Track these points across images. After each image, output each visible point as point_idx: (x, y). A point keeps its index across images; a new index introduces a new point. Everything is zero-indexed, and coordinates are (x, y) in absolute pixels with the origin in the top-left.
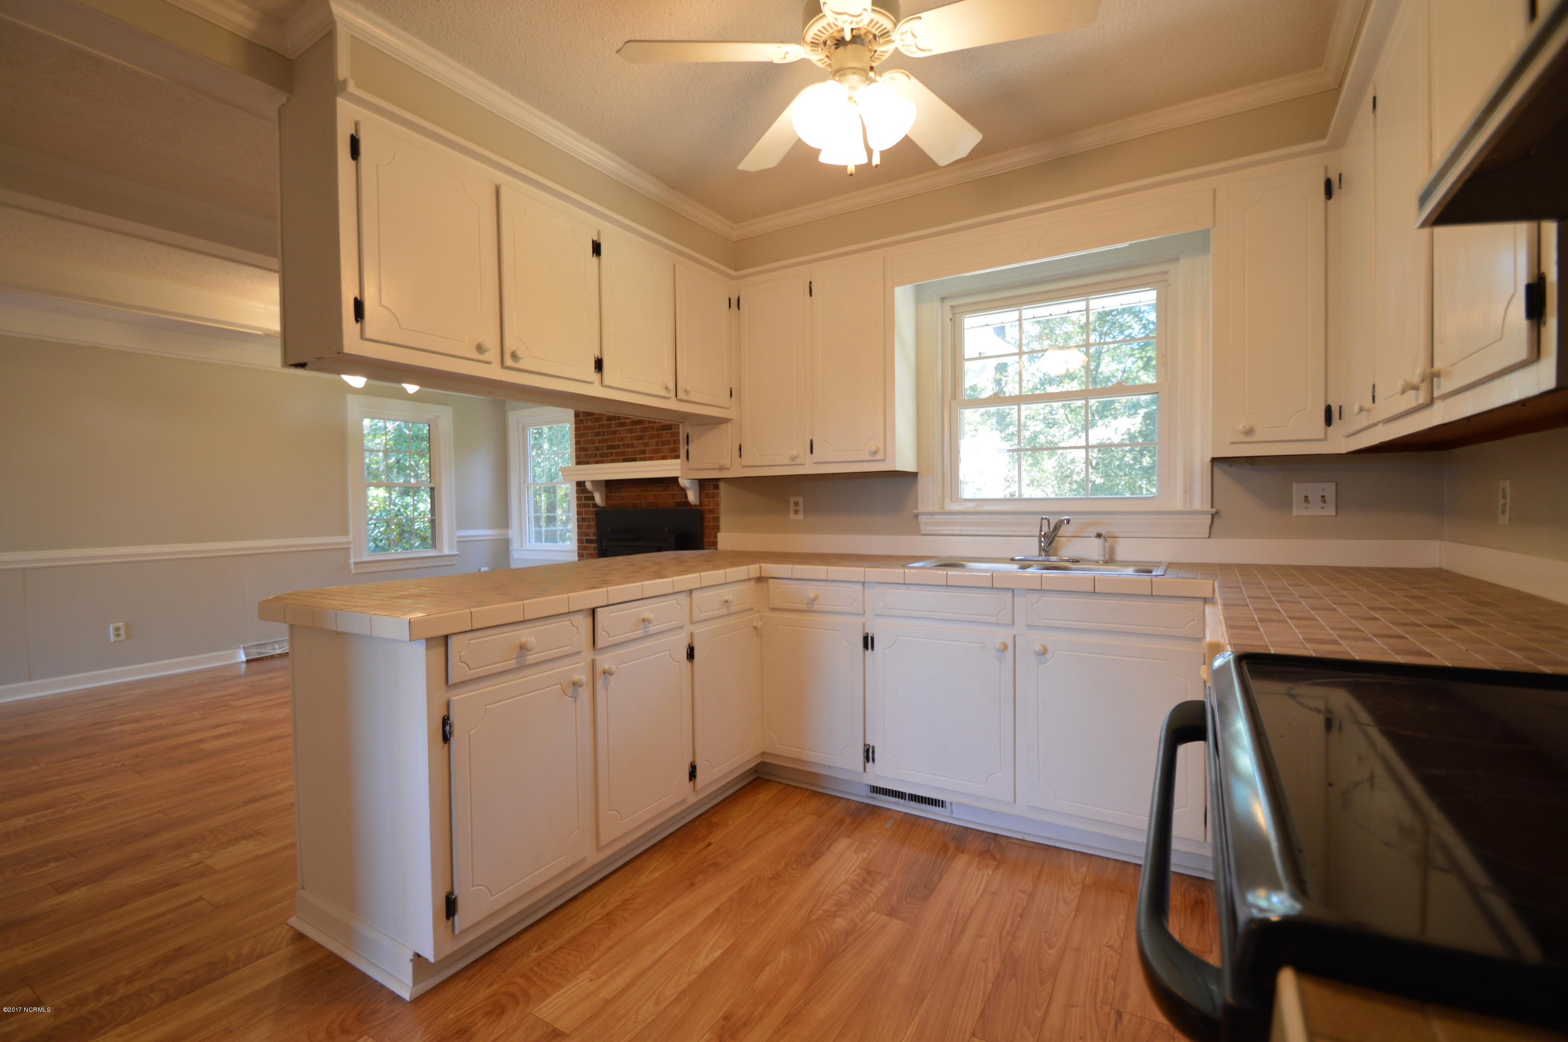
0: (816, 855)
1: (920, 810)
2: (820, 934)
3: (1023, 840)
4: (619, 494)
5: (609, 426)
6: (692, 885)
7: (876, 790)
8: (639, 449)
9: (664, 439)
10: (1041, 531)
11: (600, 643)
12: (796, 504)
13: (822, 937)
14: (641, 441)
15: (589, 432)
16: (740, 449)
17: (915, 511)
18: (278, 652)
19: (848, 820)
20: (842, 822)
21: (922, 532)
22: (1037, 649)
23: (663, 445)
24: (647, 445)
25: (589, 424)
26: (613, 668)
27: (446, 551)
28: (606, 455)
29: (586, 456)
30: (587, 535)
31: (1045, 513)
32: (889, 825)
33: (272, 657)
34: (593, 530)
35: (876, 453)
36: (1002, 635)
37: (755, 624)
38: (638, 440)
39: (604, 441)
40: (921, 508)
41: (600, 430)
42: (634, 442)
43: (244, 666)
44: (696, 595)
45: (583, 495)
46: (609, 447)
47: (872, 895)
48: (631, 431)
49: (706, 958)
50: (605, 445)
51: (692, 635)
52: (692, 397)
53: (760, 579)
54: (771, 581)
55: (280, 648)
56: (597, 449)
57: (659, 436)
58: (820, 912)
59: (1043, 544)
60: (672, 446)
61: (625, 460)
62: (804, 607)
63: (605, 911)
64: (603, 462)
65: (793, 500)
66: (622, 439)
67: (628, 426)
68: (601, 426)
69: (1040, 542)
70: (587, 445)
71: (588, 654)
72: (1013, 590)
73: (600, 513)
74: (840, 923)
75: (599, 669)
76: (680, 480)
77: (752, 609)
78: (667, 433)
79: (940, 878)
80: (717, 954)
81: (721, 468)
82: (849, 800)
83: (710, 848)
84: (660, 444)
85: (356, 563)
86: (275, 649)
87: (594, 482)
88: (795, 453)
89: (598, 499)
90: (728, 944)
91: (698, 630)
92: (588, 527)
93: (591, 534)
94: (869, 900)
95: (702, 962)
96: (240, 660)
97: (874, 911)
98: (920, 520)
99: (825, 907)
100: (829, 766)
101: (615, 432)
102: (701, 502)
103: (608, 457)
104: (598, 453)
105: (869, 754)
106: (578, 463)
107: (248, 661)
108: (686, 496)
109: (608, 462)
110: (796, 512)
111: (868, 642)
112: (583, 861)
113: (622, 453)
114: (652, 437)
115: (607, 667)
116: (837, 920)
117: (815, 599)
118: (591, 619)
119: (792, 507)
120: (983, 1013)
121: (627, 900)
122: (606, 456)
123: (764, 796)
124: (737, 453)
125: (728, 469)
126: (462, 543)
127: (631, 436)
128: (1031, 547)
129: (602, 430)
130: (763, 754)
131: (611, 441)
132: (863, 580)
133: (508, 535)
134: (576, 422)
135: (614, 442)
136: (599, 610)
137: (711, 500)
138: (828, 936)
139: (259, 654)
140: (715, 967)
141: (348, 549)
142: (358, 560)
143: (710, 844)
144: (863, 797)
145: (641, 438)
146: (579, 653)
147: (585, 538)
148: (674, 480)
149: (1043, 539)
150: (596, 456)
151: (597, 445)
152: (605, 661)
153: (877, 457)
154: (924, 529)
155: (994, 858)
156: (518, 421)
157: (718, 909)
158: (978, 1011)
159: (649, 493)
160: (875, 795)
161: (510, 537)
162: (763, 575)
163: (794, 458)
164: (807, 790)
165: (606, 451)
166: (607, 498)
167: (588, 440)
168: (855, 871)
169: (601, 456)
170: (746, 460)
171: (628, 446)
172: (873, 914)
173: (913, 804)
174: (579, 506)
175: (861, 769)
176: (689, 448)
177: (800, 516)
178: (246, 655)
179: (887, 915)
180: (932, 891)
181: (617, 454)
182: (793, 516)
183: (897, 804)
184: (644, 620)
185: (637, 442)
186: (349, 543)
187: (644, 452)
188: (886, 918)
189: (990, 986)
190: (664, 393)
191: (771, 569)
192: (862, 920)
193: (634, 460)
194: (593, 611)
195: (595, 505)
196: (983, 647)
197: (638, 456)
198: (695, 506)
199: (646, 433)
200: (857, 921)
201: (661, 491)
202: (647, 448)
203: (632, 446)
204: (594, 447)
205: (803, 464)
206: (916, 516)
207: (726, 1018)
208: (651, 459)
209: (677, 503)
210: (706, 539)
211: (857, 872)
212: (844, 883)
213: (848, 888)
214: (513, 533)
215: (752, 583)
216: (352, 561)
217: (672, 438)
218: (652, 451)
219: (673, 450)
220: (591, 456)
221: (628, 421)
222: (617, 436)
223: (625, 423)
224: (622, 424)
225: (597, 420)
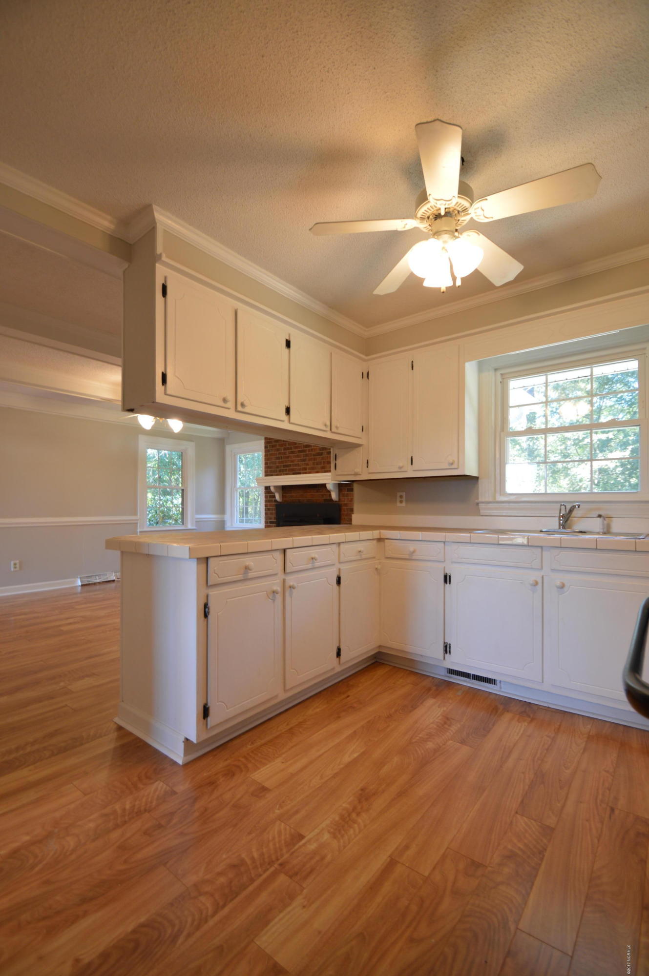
0: (414, 707)
1: (480, 685)
2: (418, 750)
3: (548, 707)
4: (290, 494)
5: (285, 453)
6: (339, 717)
7: (452, 672)
8: (303, 467)
9: (318, 461)
10: (560, 513)
11: (288, 570)
12: (401, 497)
13: (419, 752)
14: (304, 463)
15: (273, 457)
16: (368, 462)
17: (476, 501)
18: (98, 581)
19: (434, 688)
20: (429, 689)
21: (482, 514)
22: (558, 585)
23: (317, 464)
24: (307, 464)
25: (273, 452)
26: (295, 584)
27: (189, 527)
28: (283, 471)
29: (271, 471)
30: (270, 519)
31: (563, 502)
32: (459, 693)
33: (95, 584)
34: (274, 516)
35: (452, 464)
36: (535, 576)
37: (376, 567)
38: (302, 461)
39: (282, 462)
40: (480, 500)
42: (300, 463)
43: (80, 588)
44: (342, 546)
45: (268, 495)
46: (285, 466)
47: (450, 731)
48: (298, 456)
49: (349, 757)
50: (282, 465)
51: (339, 569)
52: (339, 431)
53: (380, 540)
54: (386, 541)
55: (99, 579)
56: (277, 467)
57: (315, 459)
58: (418, 738)
59: (561, 522)
60: (323, 465)
61: (294, 474)
62: (407, 557)
63: (289, 727)
64: (281, 475)
65: (399, 494)
66: (293, 461)
68: (280, 453)
69: (560, 520)
70: (271, 465)
71: (281, 576)
72: (542, 547)
73: (279, 506)
74: (430, 745)
75: (287, 585)
76: (327, 485)
77: (374, 558)
78: (319, 458)
79: (493, 725)
80: (355, 755)
81: (356, 474)
82: (433, 677)
83: (348, 698)
84: (315, 464)
85: (140, 532)
86: (96, 579)
87: (276, 487)
88: (401, 465)
89: (278, 497)
90: (362, 751)
91: (343, 567)
92: (271, 514)
93: (273, 518)
94: (448, 734)
95: (347, 759)
96: (78, 585)
97: (452, 740)
98: (480, 507)
99: (420, 736)
100: (421, 655)
101: (288, 457)
102: (339, 499)
104: (278, 469)
105: (447, 649)
106: (266, 475)
107: (82, 585)
108: (330, 495)
109: (284, 475)
110: (401, 502)
111: (447, 579)
112: (276, 696)
113: (293, 470)
114: (310, 460)
115: (291, 584)
116: (428, 743)
117: (414, 552)
118: (283, 555)
119: (399, 499)
120: (522, 802)
121: (301, 722)
123: (380, 672)
124: (365, 465)
125: (360, 474)
126: (198, 522)
127: (298, 460)
128: (554, 524)
129: (281, 456)
130: (380, 646)
131: (286, 463)
132: (444, 540)
133: (224, 518)
134: (265, 451)
135: (288, 464)
136: (288, 550)
137: (346, 498)
138: (423, 752)
139: (88, 581)
140: (355, 762)
141: (137, 523)
142: (141, 530)
143: (348, 696)
144: (443, 675)
145: (304, 460)
146: (276, 574)
147: (269, 520)
148: (324, 486)
149: (561, 518)
150: (276, 471)
151: (278, 465)
152: (291, 580)
153: (453, 467)
154: (482, 512)
155: (529, 716)
156: (231, 451)
157: (355, 732)
158: (520, 800)
159: (308, 494)
160: (450, 675)
161: (225, 519)
162: (382, 537)
163: (400, 468)
164: (407, 670)
165: (282, 468)
166: (283, 497)
167: (272, 462)
168: (438, 717)
169: (280, 471)
170: (371, 469)
171: (296, 465)
172: (451, 742)
173: (475, 681)
174: (266, 501)
175: (442, 658)
176: (337, 462)
177: (404, 504)
178: (81, 582)
179: (460, 743)
180: (489, 732)
181: (289, 470)
182: (399, 504)
183: (465, 681)
184: (312, 559)
186: (138, 520)
187: (305, 469)
188: (459, 744)
189: (527, 787)
190: (324, 428)
191: (386, 533)
192: (444, 745)
193: (300, 473)
194: (284, 551)
195: (276, 501)
196: (521, 583)
197: (302, 472)
198: (336, 501)
199: (307, 458)
200: (441, 744)
201: (315, 492)
202: (308, 467)
203: (298, 465)
205: (406, 471)
206: (478, 504)
207: (362, 790)
208: (310, 473)
209: (325, 500)
210: (342, 522)
211: (439, 718)
212: (432, 723)
213: (435, 726)
214: (227, 517)
215: (375, 542)
216: (139, 530)
217: (323, 461)
218: (310, 469)
219: (323, 468)
220: (274, 471)
221: (297, 450)
222: (290, 459)
223: (294, 451)
224: (292, 452)
225: (278, 450)
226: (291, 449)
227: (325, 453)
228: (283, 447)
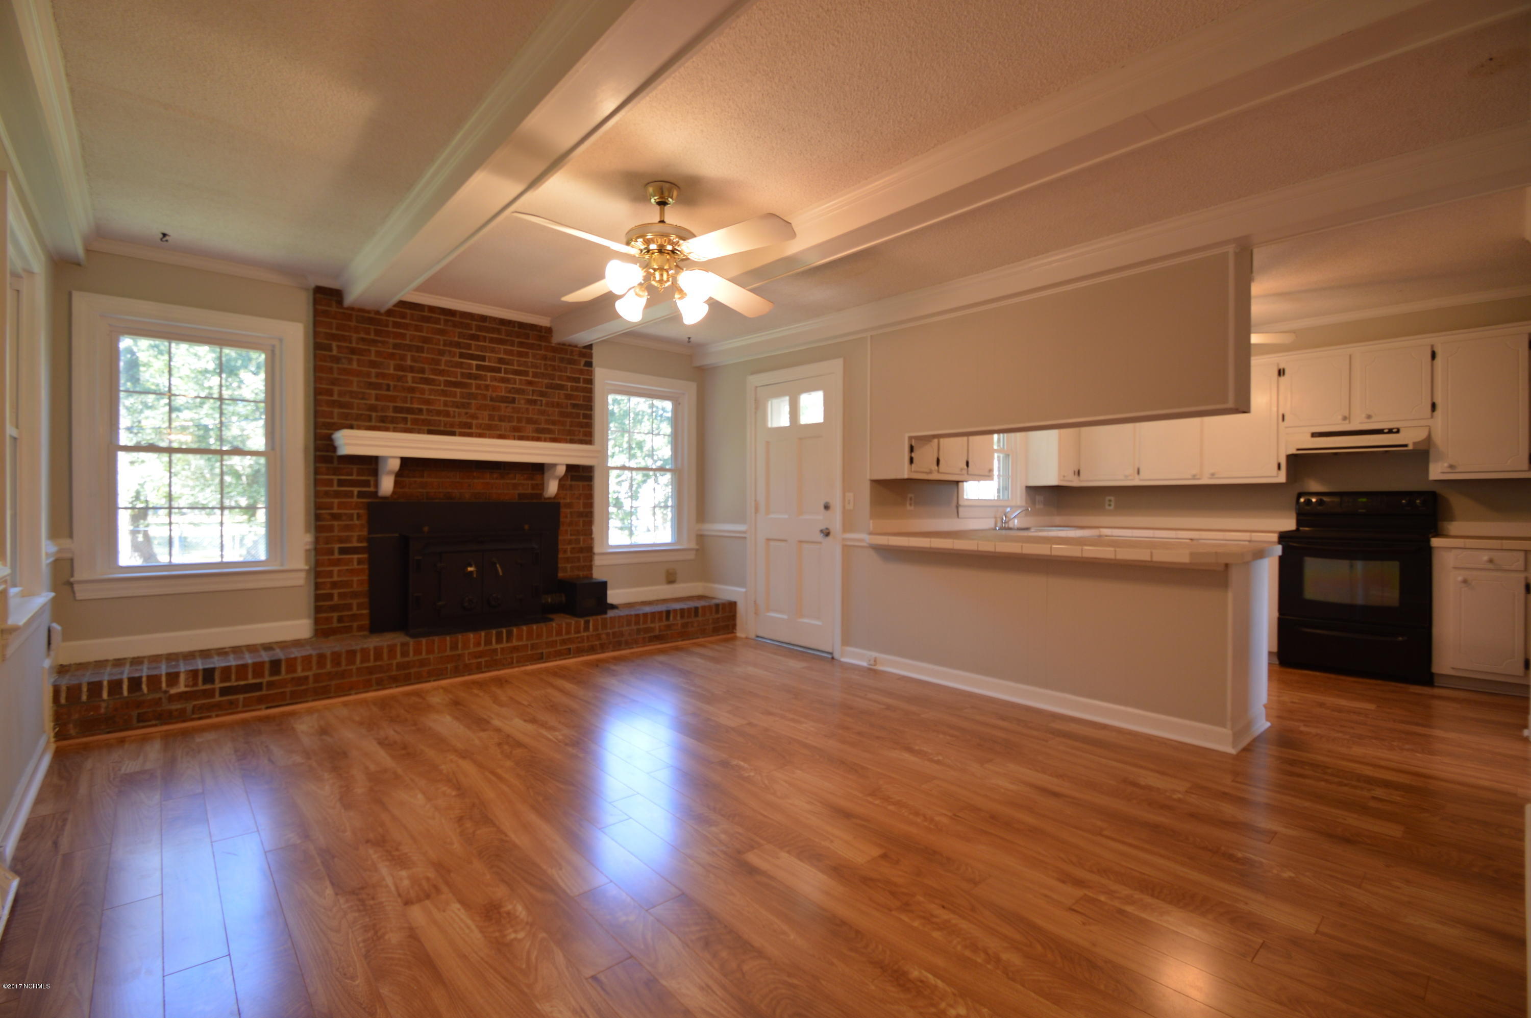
4: (419, 480)
5: (398, 379)
8: (460, 420)
9: (502, 413)
14: (464, 411)
15: (355, 379)
23: (501, 420)
24: (474, 417)
25: (351, 367)
28: (393, 420)
29: (340, 416)
34: (354, 532)
38: (457, 407)
39: (391, 399)
41: (381, 381)
42: (450, 409)
45: (328, 477)
46: (397, 410)
48: (444, 393)
50: (391, 404)
56: (373, 408)
57: (494, 409)
60: (514, 424)
61: (430, 432)
64: (387, 429)
66: (427, 402)
67: (440, 385)
70: (344, 400)
73: (380, 509)
78: (506, 407)
84: (496, 418)
89: (385, 485)
92: (348, 528)
93: (350, 538)
101: (412, 390)
103: (397, 423)
104: (374, 414)
106: (320, 423)
109: (395, 430)
113: (424, 422)
114: (480, 408)
122: (392, 422)
127: (446, 402)
129: (386, 382)
131: (406, 402)
135: (411, 403)
145: (464, 405)
147: (329, 545)
150: (370, 419)
159: (475, 481)
165: (391, 414)
167: (351, 392)
169: (383, 420)
171: (439, 413)
181: (415, 422)
185: (457, 410)
187: (469, 426)
193: (453, 434)
195: (375, 495)
197: (458, 430)
199: (473, 402)
201: (497, 479)
202: (474, 422)
203: (447, 414)
204: (365, 404)
208: (480, 436)
209: (519, 495)
210: (560, 538)
217: (516, 415)
218: (479, 426)
219: (516, 429)
220: (358, 417)
221: (442, 378)
222: (417, 395)
223: (434, 380)
224: (427, 381)
225: (373, 364)
226: (422, 371)
227: (522, 402)
228: (392, 363)
